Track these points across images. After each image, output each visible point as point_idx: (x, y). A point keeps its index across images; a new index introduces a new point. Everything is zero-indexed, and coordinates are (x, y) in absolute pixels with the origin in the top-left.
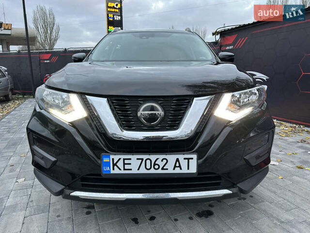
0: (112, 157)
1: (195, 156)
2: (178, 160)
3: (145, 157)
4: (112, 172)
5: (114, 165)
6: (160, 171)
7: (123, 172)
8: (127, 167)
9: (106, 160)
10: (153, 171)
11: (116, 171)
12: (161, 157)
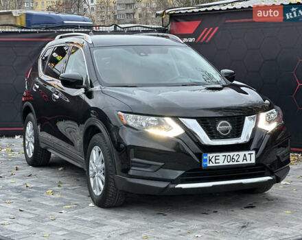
0: (209, 155)
1: (254, 152)
2: (245, 155)
3: (227, 154)
4: (208, 165)
5: (210, 160)
6: (235, 163)
7: (215, 165)
8: (217, 161)
9: (205, 158)
10: (231, 163)
11: (211, 164)
12: (236, 153)
